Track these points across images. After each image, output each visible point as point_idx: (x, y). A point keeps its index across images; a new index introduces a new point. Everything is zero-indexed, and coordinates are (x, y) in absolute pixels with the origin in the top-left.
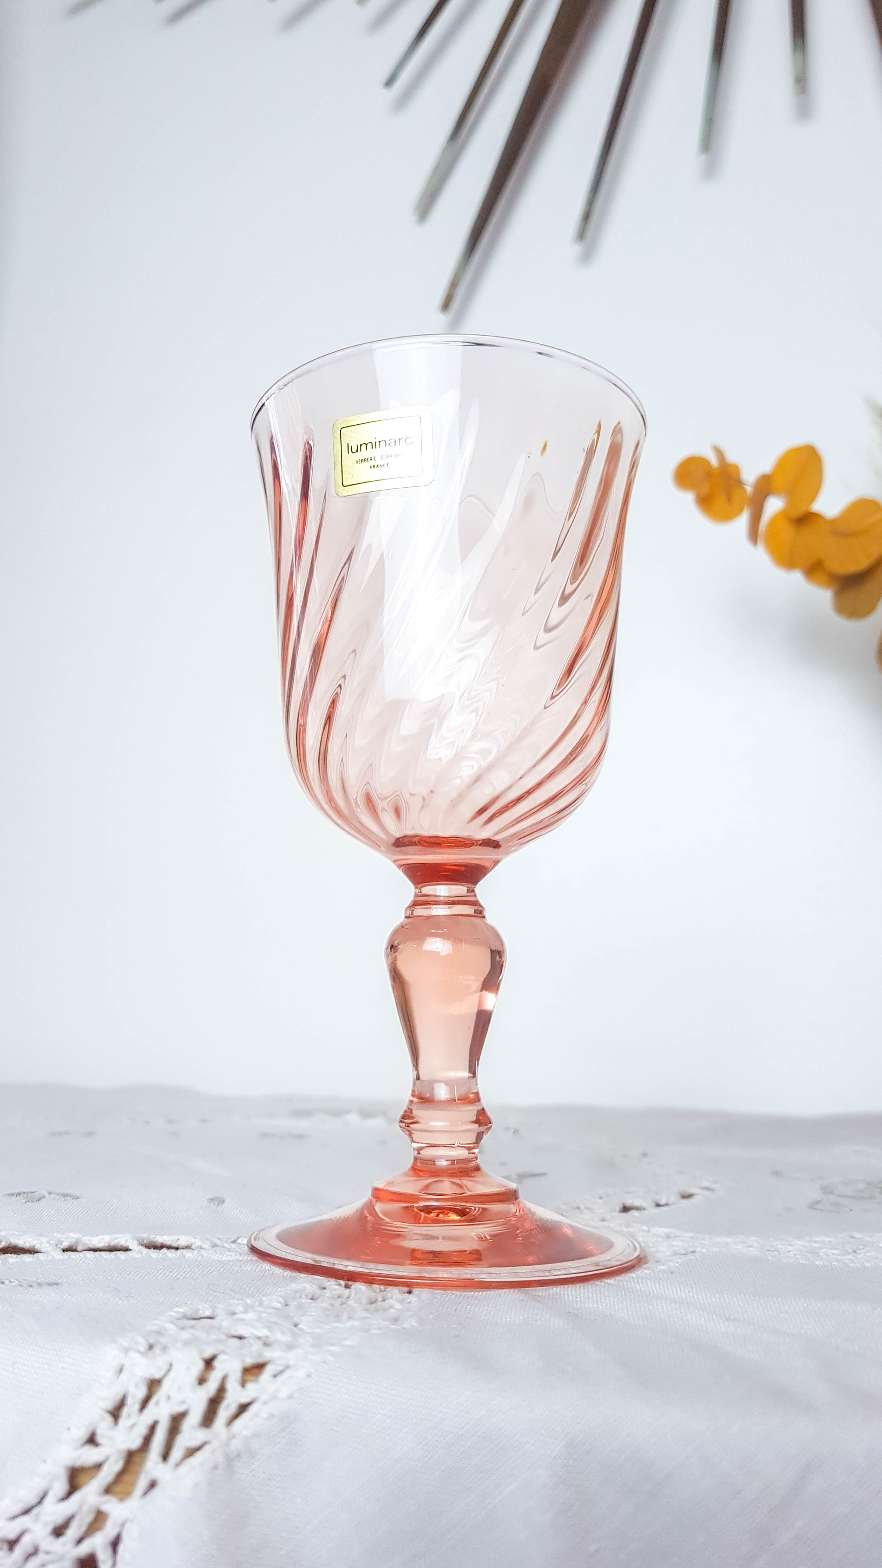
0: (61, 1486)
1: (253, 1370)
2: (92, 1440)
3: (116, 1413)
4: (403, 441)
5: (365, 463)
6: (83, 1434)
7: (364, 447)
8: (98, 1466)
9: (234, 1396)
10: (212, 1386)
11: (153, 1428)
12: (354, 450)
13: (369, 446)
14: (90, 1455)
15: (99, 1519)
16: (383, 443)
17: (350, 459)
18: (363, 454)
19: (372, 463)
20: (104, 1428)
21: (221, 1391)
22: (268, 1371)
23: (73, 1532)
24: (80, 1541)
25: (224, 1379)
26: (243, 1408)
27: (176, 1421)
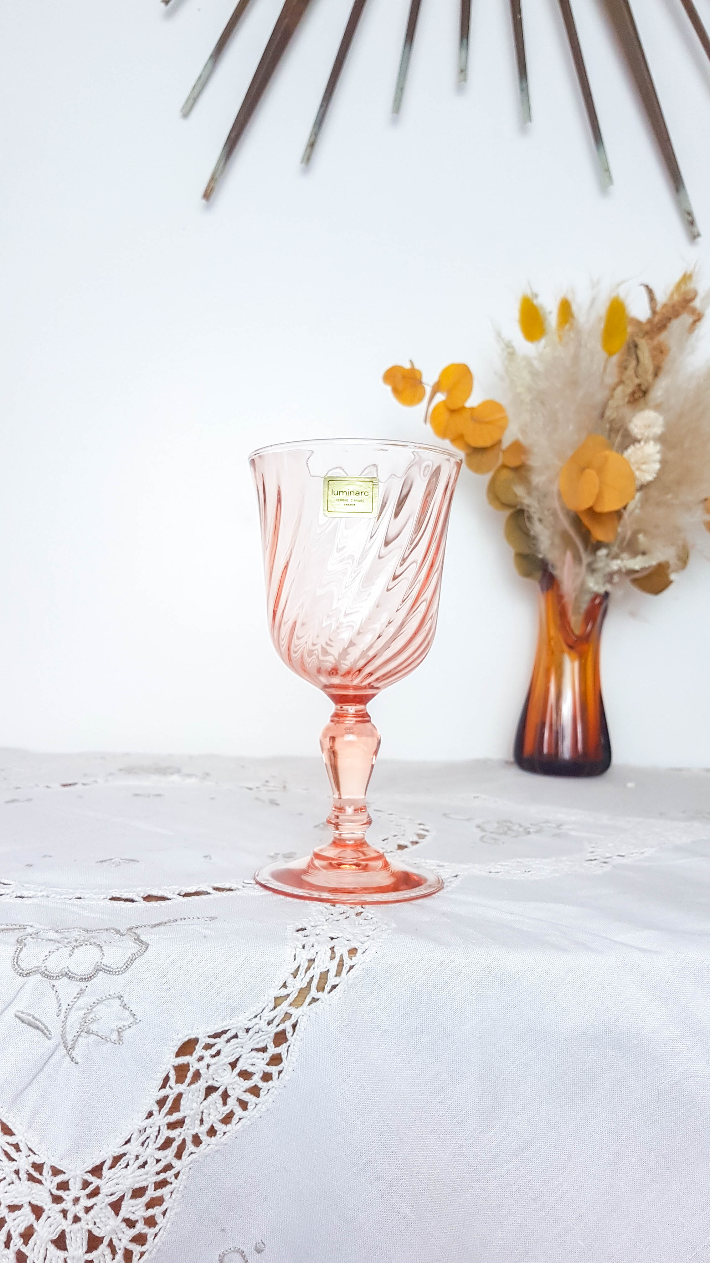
0: (272, 1005)
1: (353, 952)
2: (285, 986)
3: (295, 975)
4: (363, 493)
5: (342, 502)
6: (281, 984)
7: (341, 493)
8: (288, 995)
9: (348, 963)
10: (337, 959)
11: (312, 978)
12: (336, 493)
13: (345, 493)
14: (284, 992)
15: (288, 1016)
16: (352, 493)
17: (332, 498)
18: (341, 496)
19: (346, 503)
20: (290, 981)
21: (342, 960)
22: (360, 952)
23: (276, 1022)
24: (278, 1026)
25: (342, 955)
26: (352, 967)
27: (324, 976)
